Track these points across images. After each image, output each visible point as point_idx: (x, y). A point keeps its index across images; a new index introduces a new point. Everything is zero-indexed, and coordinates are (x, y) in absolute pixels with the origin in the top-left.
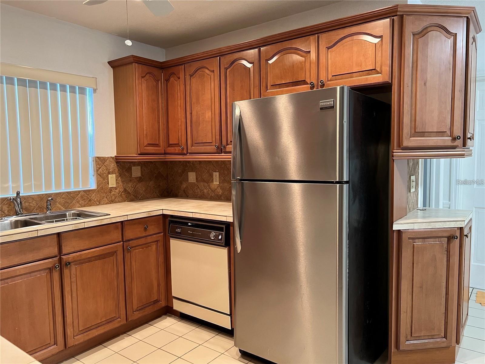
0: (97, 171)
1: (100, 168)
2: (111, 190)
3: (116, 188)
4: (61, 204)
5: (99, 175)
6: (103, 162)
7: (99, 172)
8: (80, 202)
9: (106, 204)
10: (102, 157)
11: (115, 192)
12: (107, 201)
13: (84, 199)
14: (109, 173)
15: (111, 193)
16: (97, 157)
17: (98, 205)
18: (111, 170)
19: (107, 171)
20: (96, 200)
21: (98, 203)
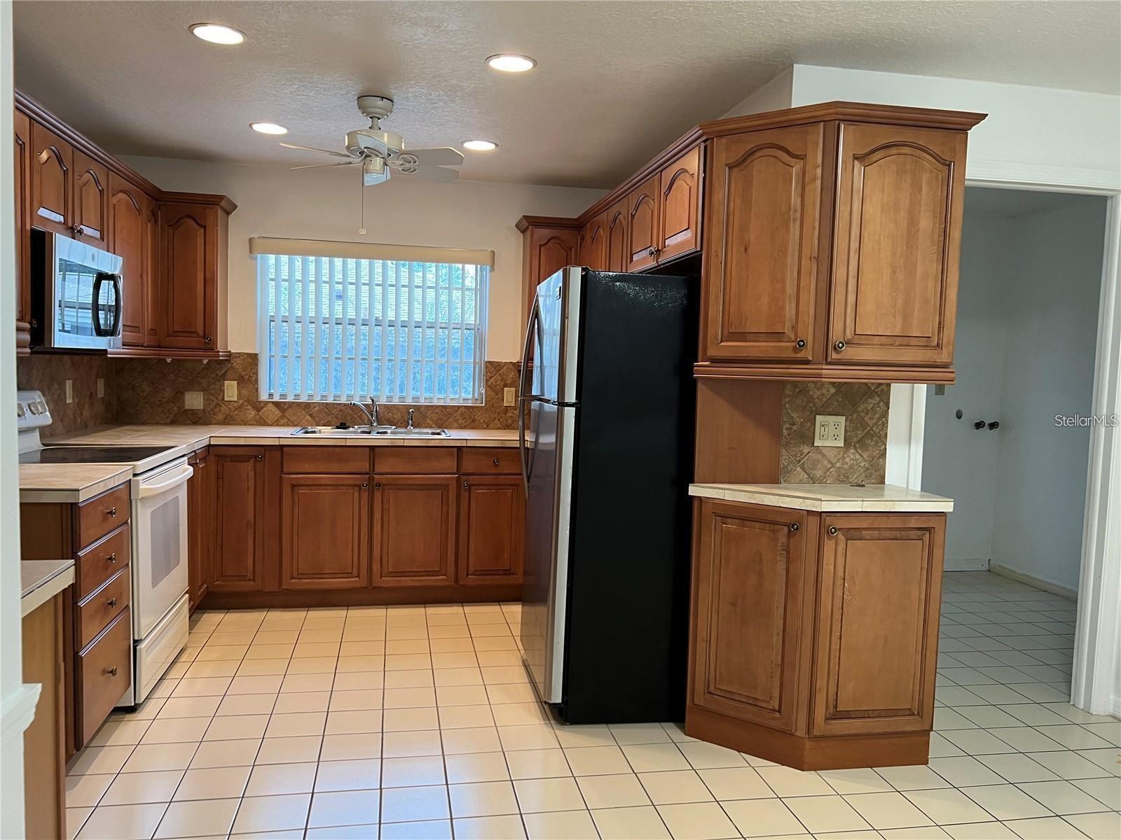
0: (487, 381)
1: (491, 378)
2: (507, 410)
3: (514, 408)
4: (432, 420)
5: (489, 386)
6: (497, 369)
7: (489, 383)
8: (459, 422)
9: (498, 429)
10: (496, 362)
11: (513, 413)
12: (499, 425)
13: (465, 418)
14: (506, 385)
15: (506, 414)
16: (489, 362)
17: (485, 429)
18: (508, 382)
19: (503, 383)
20: (482, 420)
21: (485, 427)
